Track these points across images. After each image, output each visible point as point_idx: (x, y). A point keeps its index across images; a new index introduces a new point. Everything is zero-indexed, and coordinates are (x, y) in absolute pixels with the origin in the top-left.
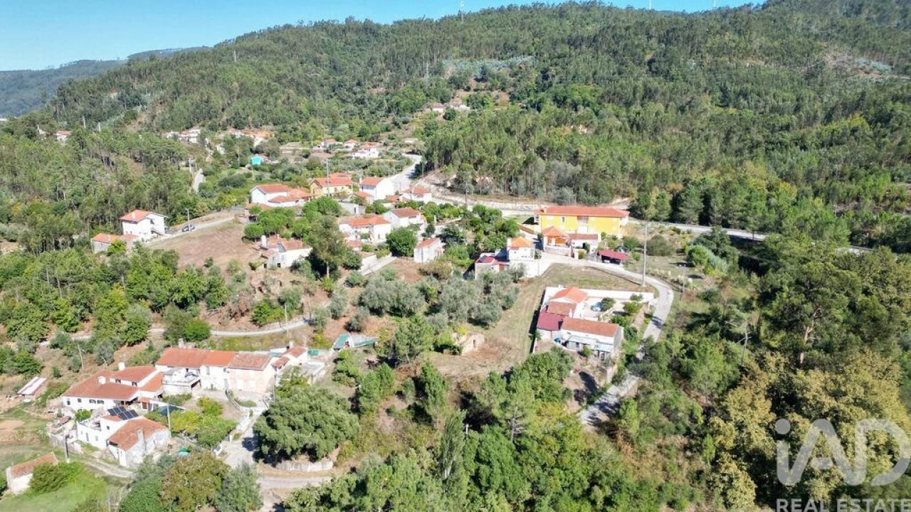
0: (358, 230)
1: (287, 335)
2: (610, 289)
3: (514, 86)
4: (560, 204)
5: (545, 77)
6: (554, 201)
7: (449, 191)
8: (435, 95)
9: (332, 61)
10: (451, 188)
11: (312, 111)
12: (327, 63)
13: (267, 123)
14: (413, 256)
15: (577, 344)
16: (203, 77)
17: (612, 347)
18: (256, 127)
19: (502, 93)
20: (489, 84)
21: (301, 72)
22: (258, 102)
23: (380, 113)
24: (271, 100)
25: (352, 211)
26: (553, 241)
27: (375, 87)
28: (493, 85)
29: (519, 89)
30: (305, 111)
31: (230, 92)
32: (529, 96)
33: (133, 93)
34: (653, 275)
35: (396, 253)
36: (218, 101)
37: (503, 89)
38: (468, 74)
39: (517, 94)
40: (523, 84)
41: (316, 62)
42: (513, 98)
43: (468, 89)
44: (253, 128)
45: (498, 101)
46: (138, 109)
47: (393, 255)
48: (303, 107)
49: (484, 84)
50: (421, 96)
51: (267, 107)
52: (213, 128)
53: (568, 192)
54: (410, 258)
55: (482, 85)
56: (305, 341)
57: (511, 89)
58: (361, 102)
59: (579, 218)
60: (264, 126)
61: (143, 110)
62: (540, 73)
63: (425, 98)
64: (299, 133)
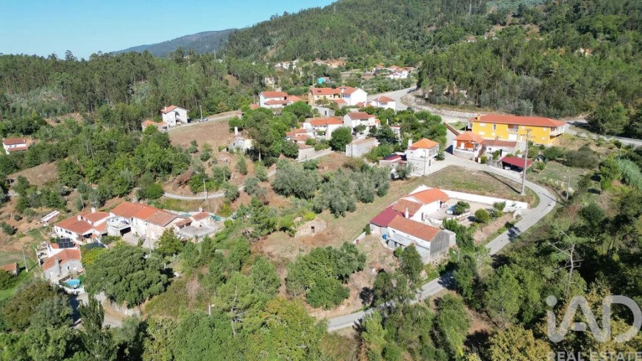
0: (316, 128)
1: (205, 202)
2: (483, 194)
3: (546, 19)
4: (518, 114)
5: (577, 10)
6: (513, 113)
7: (424, 101)
8: (472, 30)
9: (407, 10)
10: (427, 99)
11: (377, 46)
12: (403, 11)
13: (343, 56)
14: (345, 151)
15: (396, 243)
16: (309, 24)
17: (429, 252)
18: (335, 58)
19: (534, 26)
20: (523, 19)
21: (381, 19)
22: (340, 40)
23: (427, 46)
24: (348, 38)
25: (323, 113)
26: (463, 145)
27: (429, 26)
28: (526, 20)
29: (549, 21)
30: (372, 46)
31: (322, 34)
32: (557, 27)
33: (267, 37)
34: (546, 185)
35: (334, 148)
36: (314, 41)
37: (535, 23)
38: (506, 12)
39: (546, 26)
40: (554, 17)
41: (395, 11)
42: (542, 29)
43: (504, 24)
44: (333, 59)
45: (529, 33)
46: (268, 48)
47: (332, 150)
48: (371, 44)
49: (519, 19)
50: (461, 30)
51: (344, 44)
52: (306, 60)
53: (527, 104)
54: (343, 153)
55: (517, 20)
56: (216, 209)
57: (543, 23)
58: (417, 39)
59: (510, 126)
60: (341, 58)
61: (271, 49)
62: (572, 7)
63: (463, 32)
64: (362, 62)
